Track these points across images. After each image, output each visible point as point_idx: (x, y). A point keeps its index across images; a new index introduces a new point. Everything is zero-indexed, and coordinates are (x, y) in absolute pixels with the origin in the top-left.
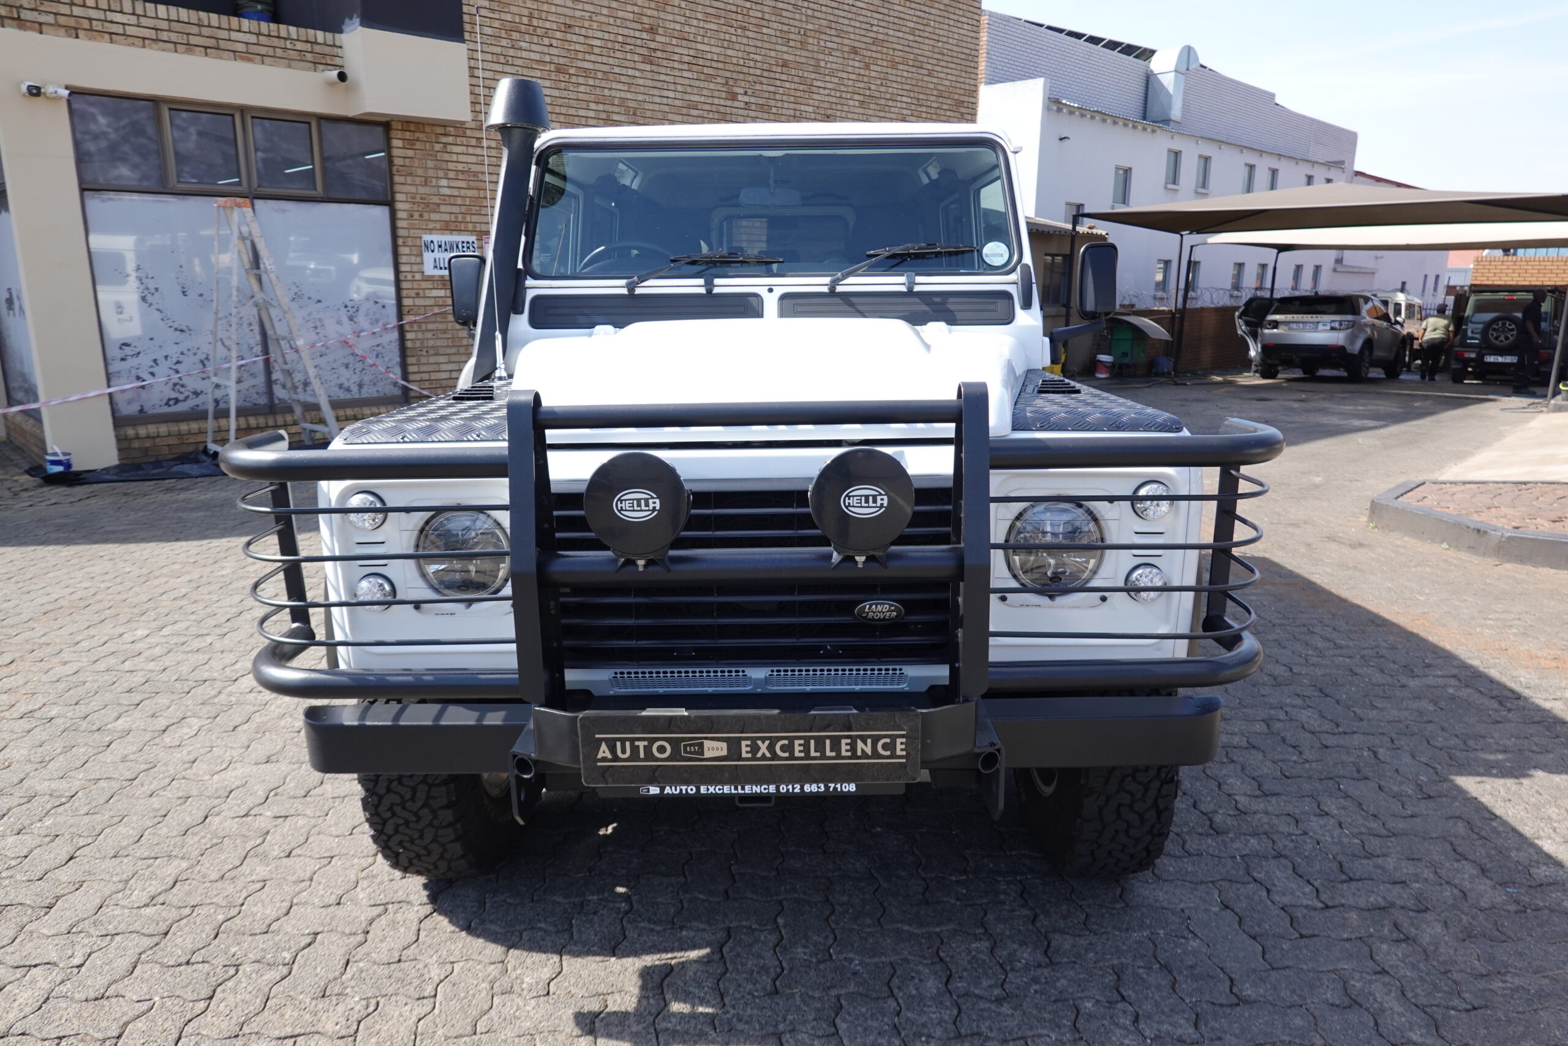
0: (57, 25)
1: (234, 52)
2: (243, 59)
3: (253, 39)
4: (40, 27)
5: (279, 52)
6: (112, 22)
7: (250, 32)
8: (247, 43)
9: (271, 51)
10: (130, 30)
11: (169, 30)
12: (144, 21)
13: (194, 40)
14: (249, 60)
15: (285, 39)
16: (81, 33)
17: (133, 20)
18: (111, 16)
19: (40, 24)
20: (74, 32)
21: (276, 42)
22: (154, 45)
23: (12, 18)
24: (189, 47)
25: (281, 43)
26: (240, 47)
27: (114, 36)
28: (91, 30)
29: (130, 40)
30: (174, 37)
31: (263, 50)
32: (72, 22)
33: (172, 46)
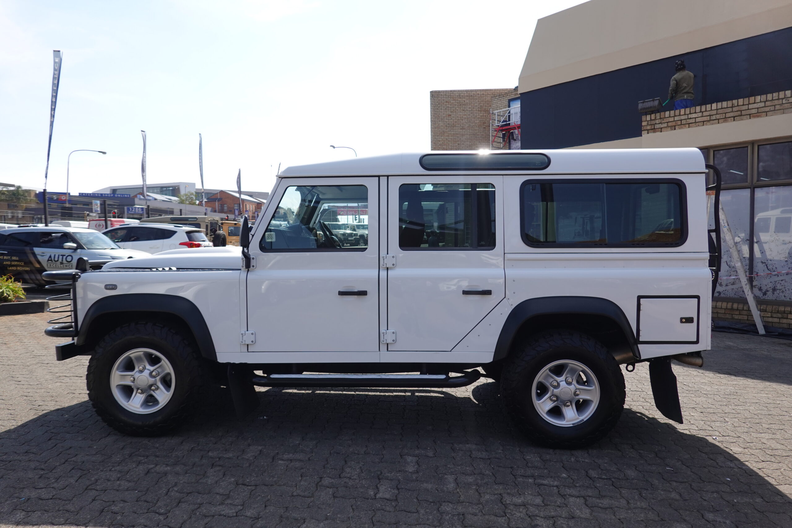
0: (668, 126)
1: (750, 115)
2: (754, 117)
3: (762, 104)
4: (661, 130)
5: (778, 107)
6: (691, 118)
7: (761, 102)
8: (758, 108)
9: (772, 108)
10: (698, 120)
11: (717, 114)
12: (705, 114)
13: (728, 115)
14: (758, 116)
15: (782, 99)
16: (677, 127)
17: (700, 114)
18: (690, 116)
19: (661, 128)
20: (674, 128)
21: (776, 102)
22: (708, 123)
23: (652, 129)
24: (725, 119)
25: (780, 102)
26: (754, 111)
27: (690, 125)
28: (681, 124)
29: (697, 124)
30: (718, 117)
31: (767, 109)
32: (674, 124)
33: (717, 121)
